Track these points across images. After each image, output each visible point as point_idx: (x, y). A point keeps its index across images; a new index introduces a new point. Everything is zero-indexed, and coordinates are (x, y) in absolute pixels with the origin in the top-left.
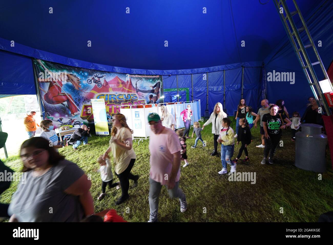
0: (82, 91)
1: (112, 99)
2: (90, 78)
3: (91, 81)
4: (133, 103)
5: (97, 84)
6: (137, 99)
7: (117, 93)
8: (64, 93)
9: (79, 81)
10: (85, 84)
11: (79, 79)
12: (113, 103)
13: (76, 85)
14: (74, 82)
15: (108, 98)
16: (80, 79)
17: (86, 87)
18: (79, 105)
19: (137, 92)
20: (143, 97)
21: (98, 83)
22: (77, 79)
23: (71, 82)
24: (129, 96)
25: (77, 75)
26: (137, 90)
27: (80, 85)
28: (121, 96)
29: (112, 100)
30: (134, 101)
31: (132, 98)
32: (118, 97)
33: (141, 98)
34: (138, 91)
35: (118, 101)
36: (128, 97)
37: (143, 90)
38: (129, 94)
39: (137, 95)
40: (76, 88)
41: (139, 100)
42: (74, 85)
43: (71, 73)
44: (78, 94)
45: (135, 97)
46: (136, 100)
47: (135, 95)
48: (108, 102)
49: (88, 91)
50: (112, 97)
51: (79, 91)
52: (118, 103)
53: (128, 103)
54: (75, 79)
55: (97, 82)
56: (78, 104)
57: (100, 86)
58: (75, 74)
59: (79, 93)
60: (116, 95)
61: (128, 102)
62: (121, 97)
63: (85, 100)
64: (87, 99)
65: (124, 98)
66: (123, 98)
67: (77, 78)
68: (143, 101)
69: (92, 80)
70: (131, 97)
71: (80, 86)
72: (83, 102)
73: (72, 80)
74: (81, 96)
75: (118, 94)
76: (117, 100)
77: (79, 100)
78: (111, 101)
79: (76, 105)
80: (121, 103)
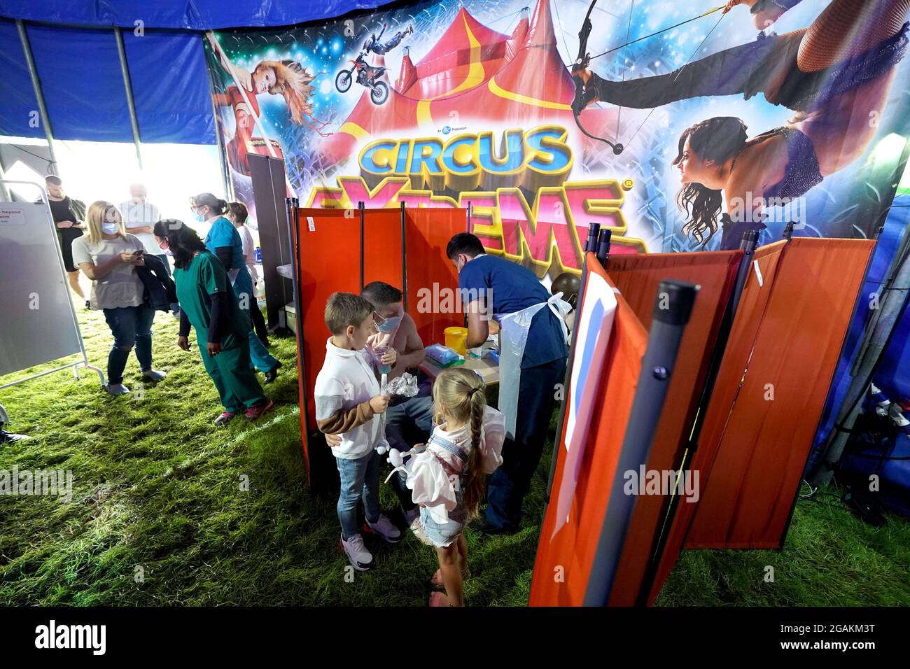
0: (312, 126)
1: (424, 164)
2: (349, 61)
3: (349, 76)
4: (530, 197)
5: (369, 90)
6: (562, 170)
7: (447, 131)
8: (259, 140)
9: (310, 84)
10: (327, 95)
11: (307, 76)
12: (427, 188)
13: (297, 103)
14: (292, 92)
15: (405, 161)
16: (312, 75)
17: (328, 110)
18: (299, 185)
19: (578, 109)
20: (618, 149)
21: (376, 81)
22: (302, 76)
23: (284, 94)
24: (513, 147)
25: (304, 60)
26: (580, 89)
27: (310, 101)
28: (464, 146)
29: (426, 172)
30: (542, 189)
31: (537, 160)
32: (449, 154)
33: (598, 167)
34: (590, 97)
35: (447, 182)
36: (503, 155)
37: (634, 73)
38: (510, 134)
39: (573, 139)
40: (296, 116)
41: (578, 176)
42: (292, 106)
43: (288, 56)
44: (300, 140)
45: (550, 157)
46: (557, 180)
47: (560, 132)
48: (403, 183)
49: (335, 128)
50: (425, 152)
51: (302, 127)
52: (448, 192)
53: (502, 195)
54: (295, 79)
55: (373, 79)
56: (298, 181)
57: (379, 94)
58: (300, 56)
59: (303, 135)
60: (446, 139)
61: (499, 190)
62: (468, 154)
63: (316, 166)
64: (325, 164)
65: (478, 162)
66: (472, 164)
67: (304, 71)
68: (613, 191)
69: (353, 69)
70: (530, 156)
71: (311, 106)
72: (312, 173)
73: (287, 85)
74: (306, 147)
75: (453, 135)
76: (447, 171)
77: (302, 163)
78: (420, 178)
79: (291, 182)
80: (462, 194)
